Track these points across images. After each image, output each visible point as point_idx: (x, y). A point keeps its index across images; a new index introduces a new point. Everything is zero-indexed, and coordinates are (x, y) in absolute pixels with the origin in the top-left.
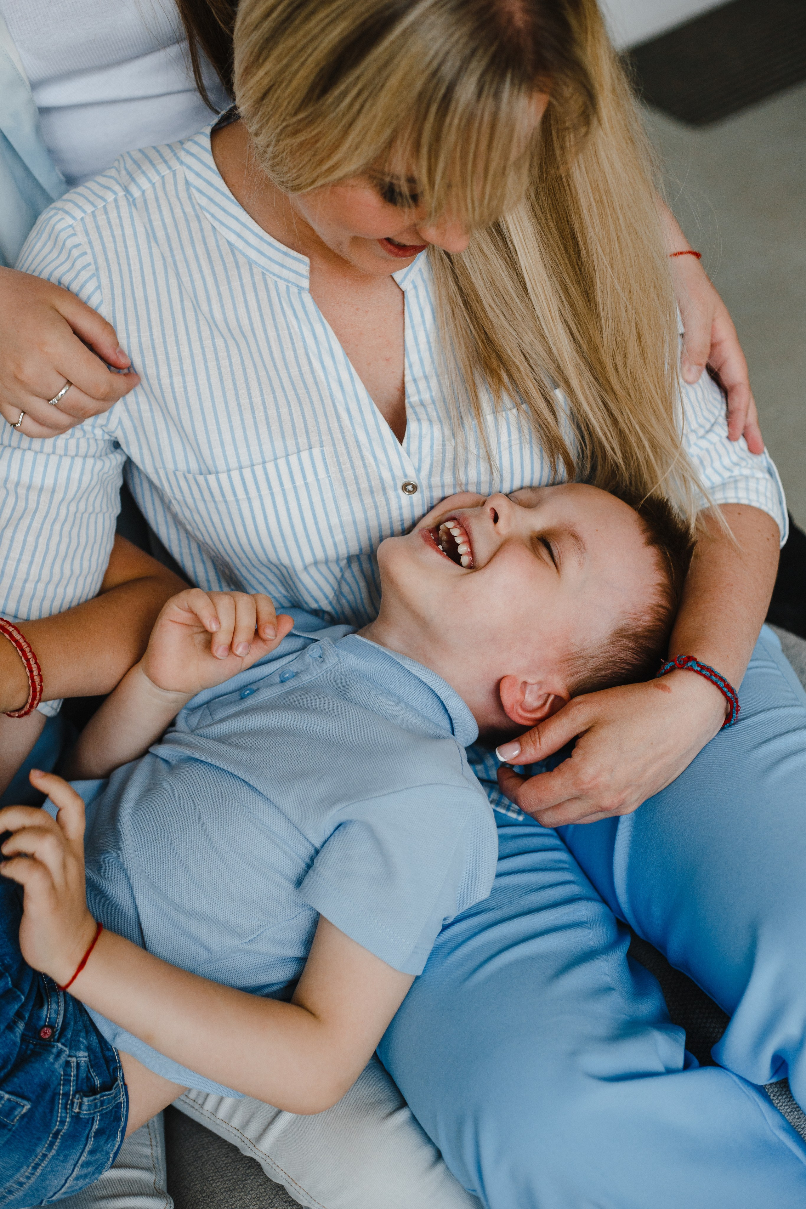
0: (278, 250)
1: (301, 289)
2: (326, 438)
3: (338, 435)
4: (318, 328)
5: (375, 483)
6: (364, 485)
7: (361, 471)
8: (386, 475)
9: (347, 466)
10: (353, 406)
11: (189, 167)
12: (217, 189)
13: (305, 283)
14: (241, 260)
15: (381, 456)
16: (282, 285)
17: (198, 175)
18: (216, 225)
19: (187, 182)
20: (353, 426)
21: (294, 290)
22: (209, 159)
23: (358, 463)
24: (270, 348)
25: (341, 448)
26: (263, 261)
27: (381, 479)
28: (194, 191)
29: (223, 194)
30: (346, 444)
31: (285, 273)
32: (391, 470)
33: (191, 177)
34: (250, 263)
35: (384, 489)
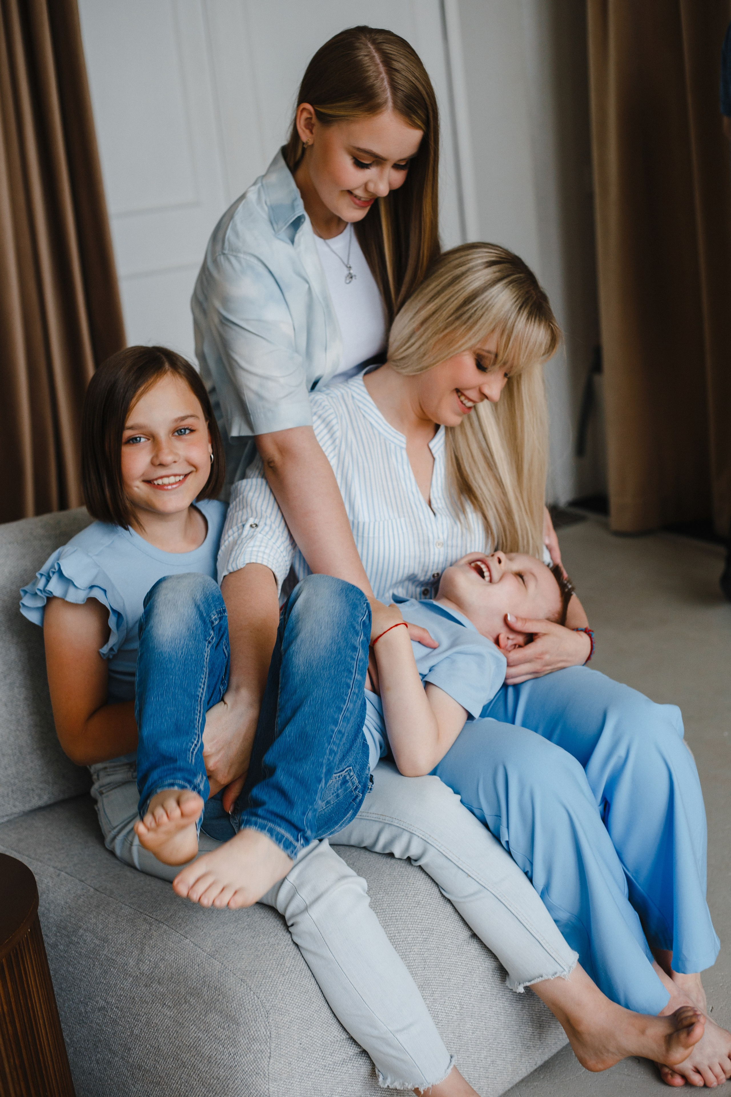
0: (392, 431)
1: (401, 448)
2: (406, 514)
3: (411, 514)
4: (405, 467)
5: (426, 539)
6: (421, 539)
7: (420, 532)
8: (431, 536)
9: (415, 528)
10: (418, 503)
11: (354, 391)
12: (368, 401)
13: (404, 446)
14: (376, 432)
15: (429, 526)
16: (393, 446)
17: (359, 394)
18: (366, 415)
19: (353, 397)
20: (418, 511)
21: (398, 448)
22: (364, 389)
23: (419, 528)
24: (385, 471)
25: (412, 520)
26: (385, 434)
27: (428, 537)
28: (357, 401)
29: (371, 403)
30: (415, 518)
31: (395, 441)
32: (433, 533)
33: (355, 395)
34: (379, 433)
35: (429, 543)
